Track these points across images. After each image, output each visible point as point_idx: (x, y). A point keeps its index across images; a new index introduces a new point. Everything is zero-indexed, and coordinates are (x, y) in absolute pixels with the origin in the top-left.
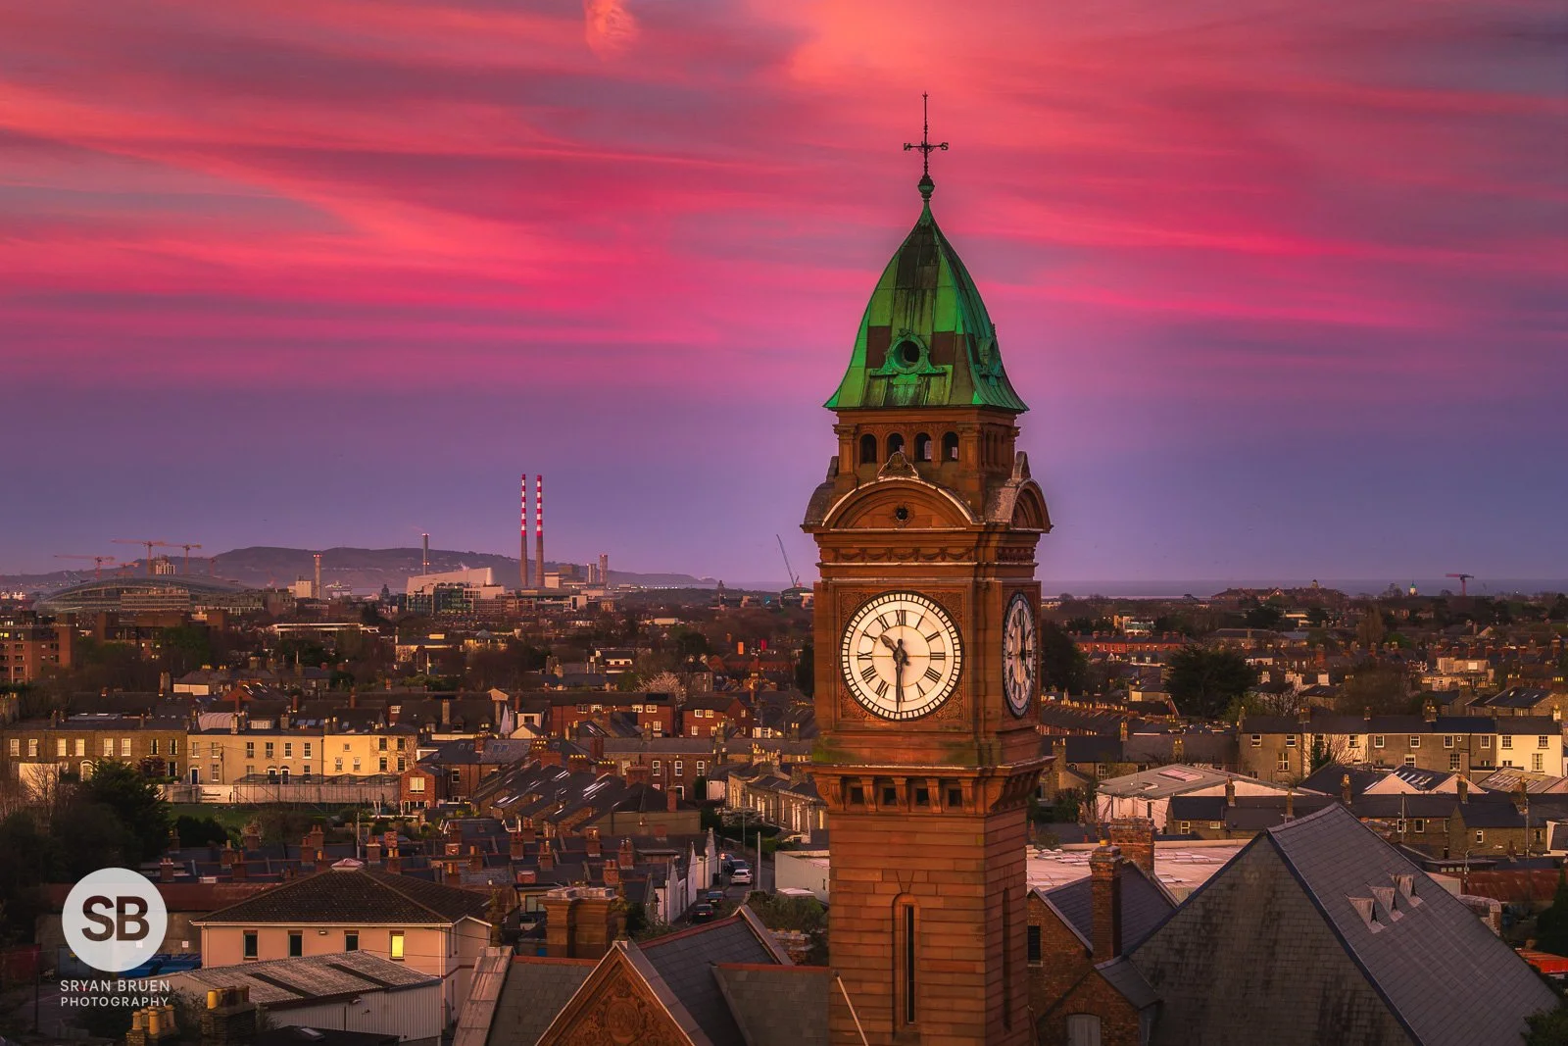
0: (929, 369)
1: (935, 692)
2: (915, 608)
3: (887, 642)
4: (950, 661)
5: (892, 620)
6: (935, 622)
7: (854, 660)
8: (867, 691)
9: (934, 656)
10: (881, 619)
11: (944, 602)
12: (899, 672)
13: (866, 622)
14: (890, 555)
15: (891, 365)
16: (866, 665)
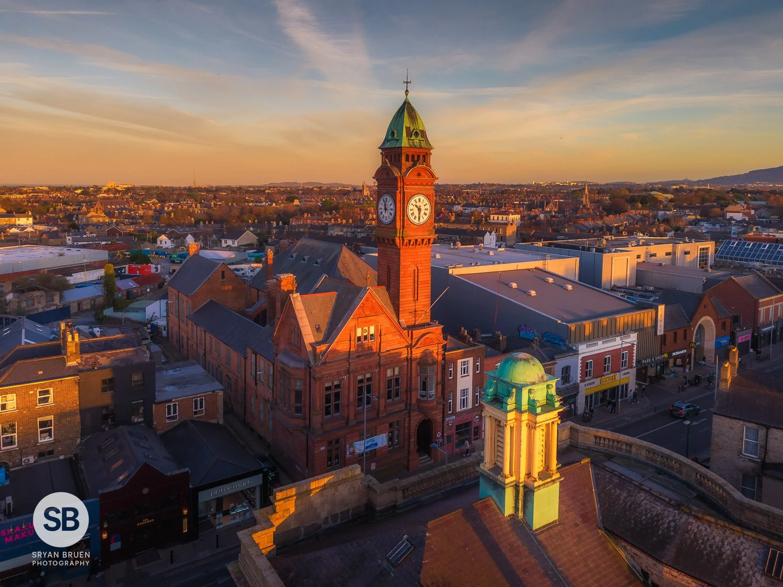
0: (421, 139)
1: (426, 218)
2: (422, 198)
3: (416, 206)
4: (429, 210)
5: (418, 201)
6: (426, 201)
7: (409, 210)
8: (412, 218)
9: (426, 209)
10: (415, 200)
11: (428, 196)
12: (419, 213)
13: (412, 201)
14: (416, 185)
15: (413, 137)
16: (412, 212)
